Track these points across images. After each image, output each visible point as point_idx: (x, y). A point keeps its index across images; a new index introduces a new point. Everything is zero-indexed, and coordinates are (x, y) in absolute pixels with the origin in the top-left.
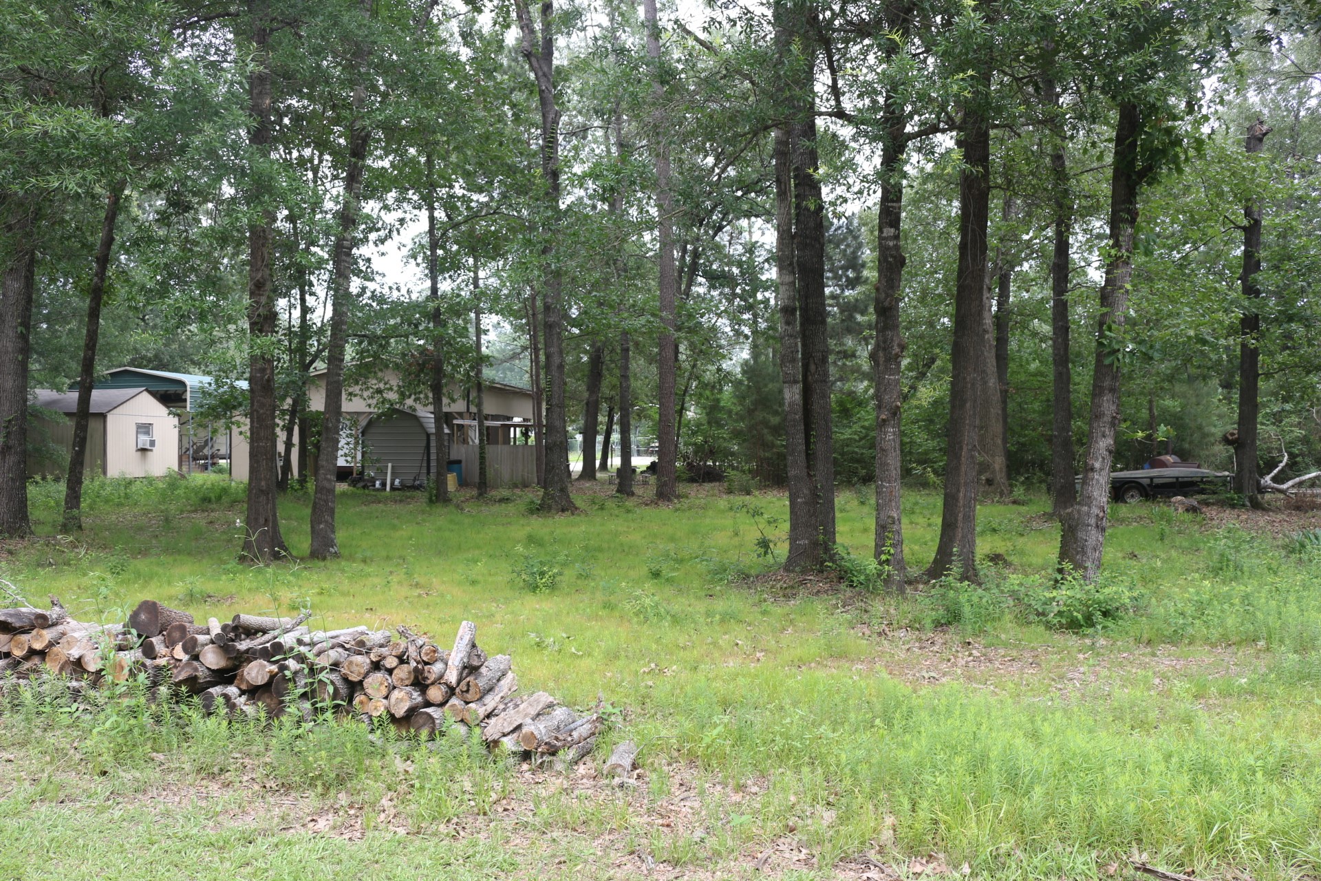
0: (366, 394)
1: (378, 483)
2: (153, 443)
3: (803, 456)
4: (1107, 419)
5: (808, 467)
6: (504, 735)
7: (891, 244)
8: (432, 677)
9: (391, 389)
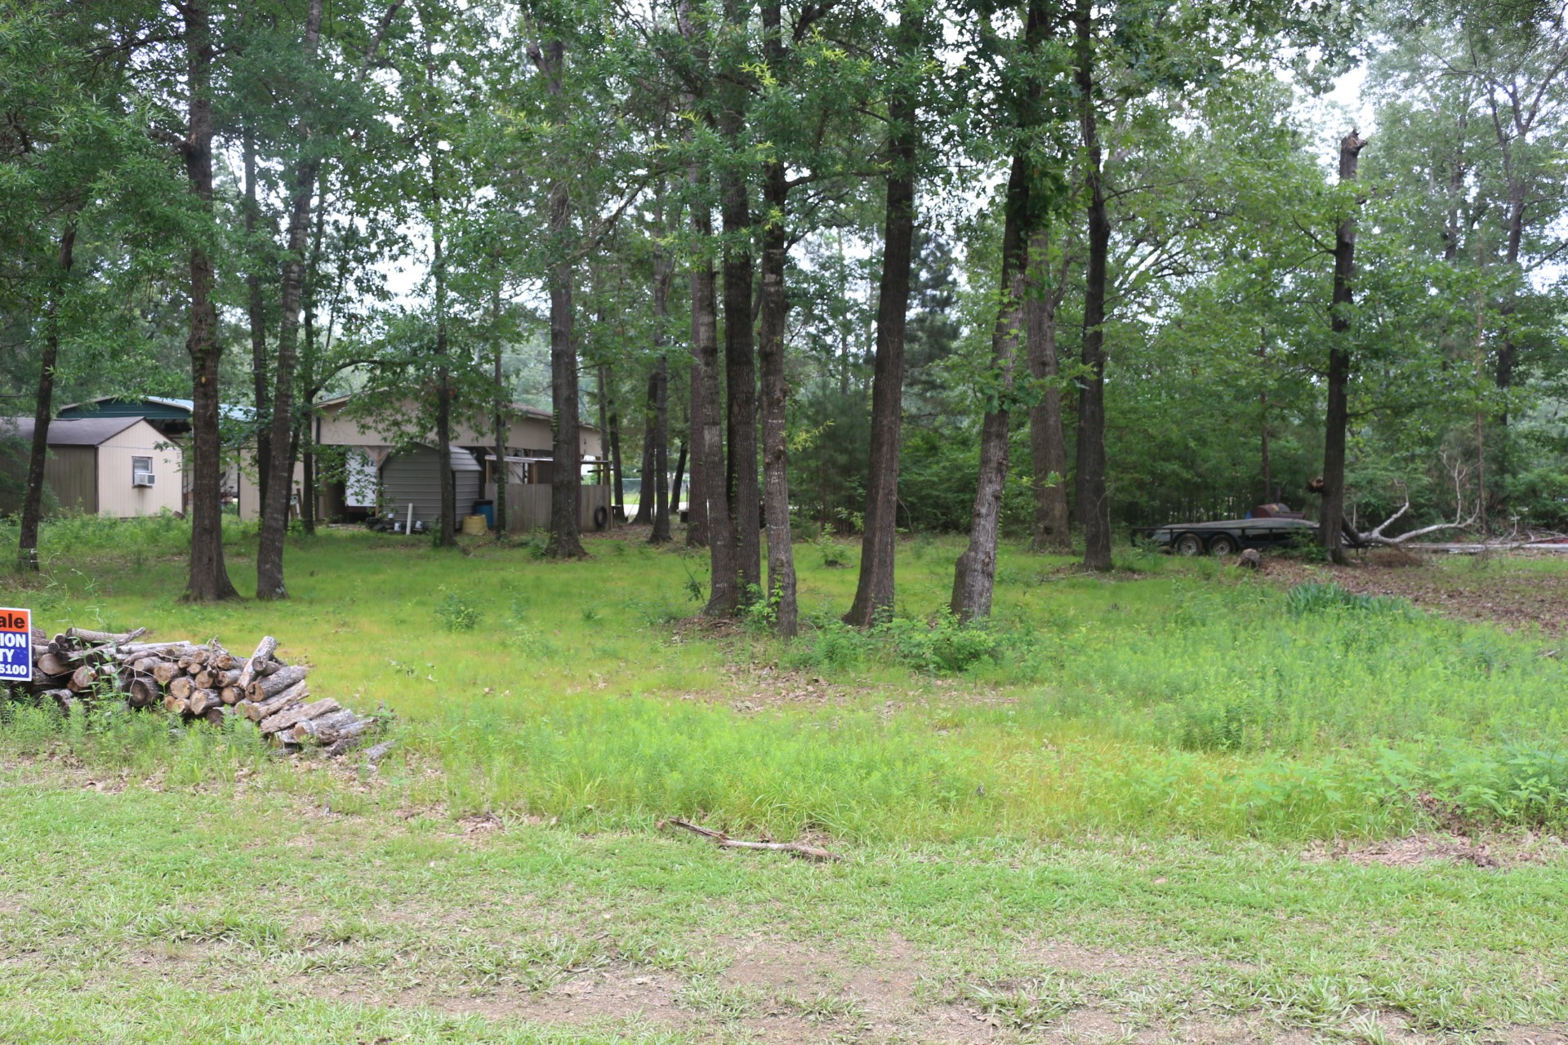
0: (380, 427)
1: (397, 526)
2: (152, 479)
3: (724, 499)
4: (994, 465)
5: (730, 510)
6: (281, 729)
7: (772, 290)
8: (226, 681)
9: (409, 421)
